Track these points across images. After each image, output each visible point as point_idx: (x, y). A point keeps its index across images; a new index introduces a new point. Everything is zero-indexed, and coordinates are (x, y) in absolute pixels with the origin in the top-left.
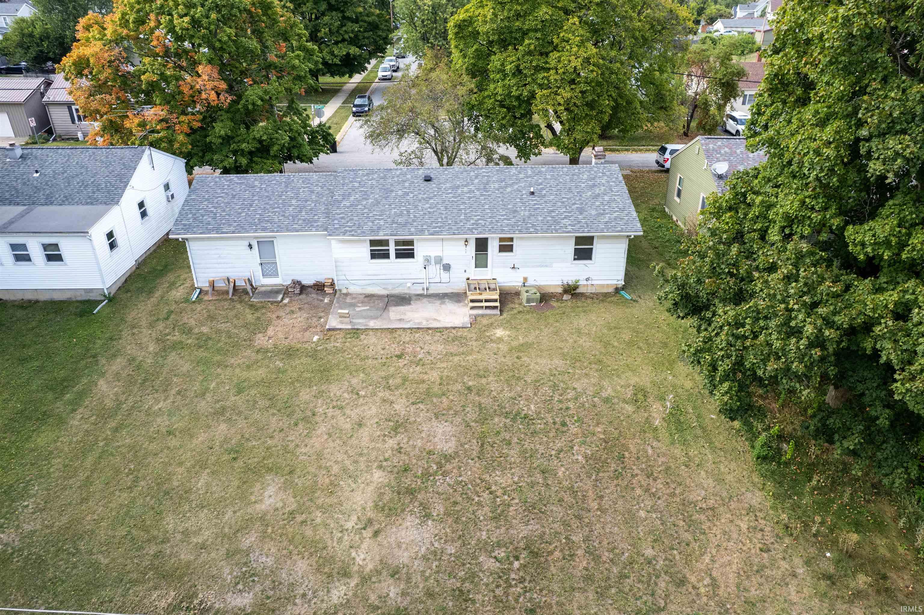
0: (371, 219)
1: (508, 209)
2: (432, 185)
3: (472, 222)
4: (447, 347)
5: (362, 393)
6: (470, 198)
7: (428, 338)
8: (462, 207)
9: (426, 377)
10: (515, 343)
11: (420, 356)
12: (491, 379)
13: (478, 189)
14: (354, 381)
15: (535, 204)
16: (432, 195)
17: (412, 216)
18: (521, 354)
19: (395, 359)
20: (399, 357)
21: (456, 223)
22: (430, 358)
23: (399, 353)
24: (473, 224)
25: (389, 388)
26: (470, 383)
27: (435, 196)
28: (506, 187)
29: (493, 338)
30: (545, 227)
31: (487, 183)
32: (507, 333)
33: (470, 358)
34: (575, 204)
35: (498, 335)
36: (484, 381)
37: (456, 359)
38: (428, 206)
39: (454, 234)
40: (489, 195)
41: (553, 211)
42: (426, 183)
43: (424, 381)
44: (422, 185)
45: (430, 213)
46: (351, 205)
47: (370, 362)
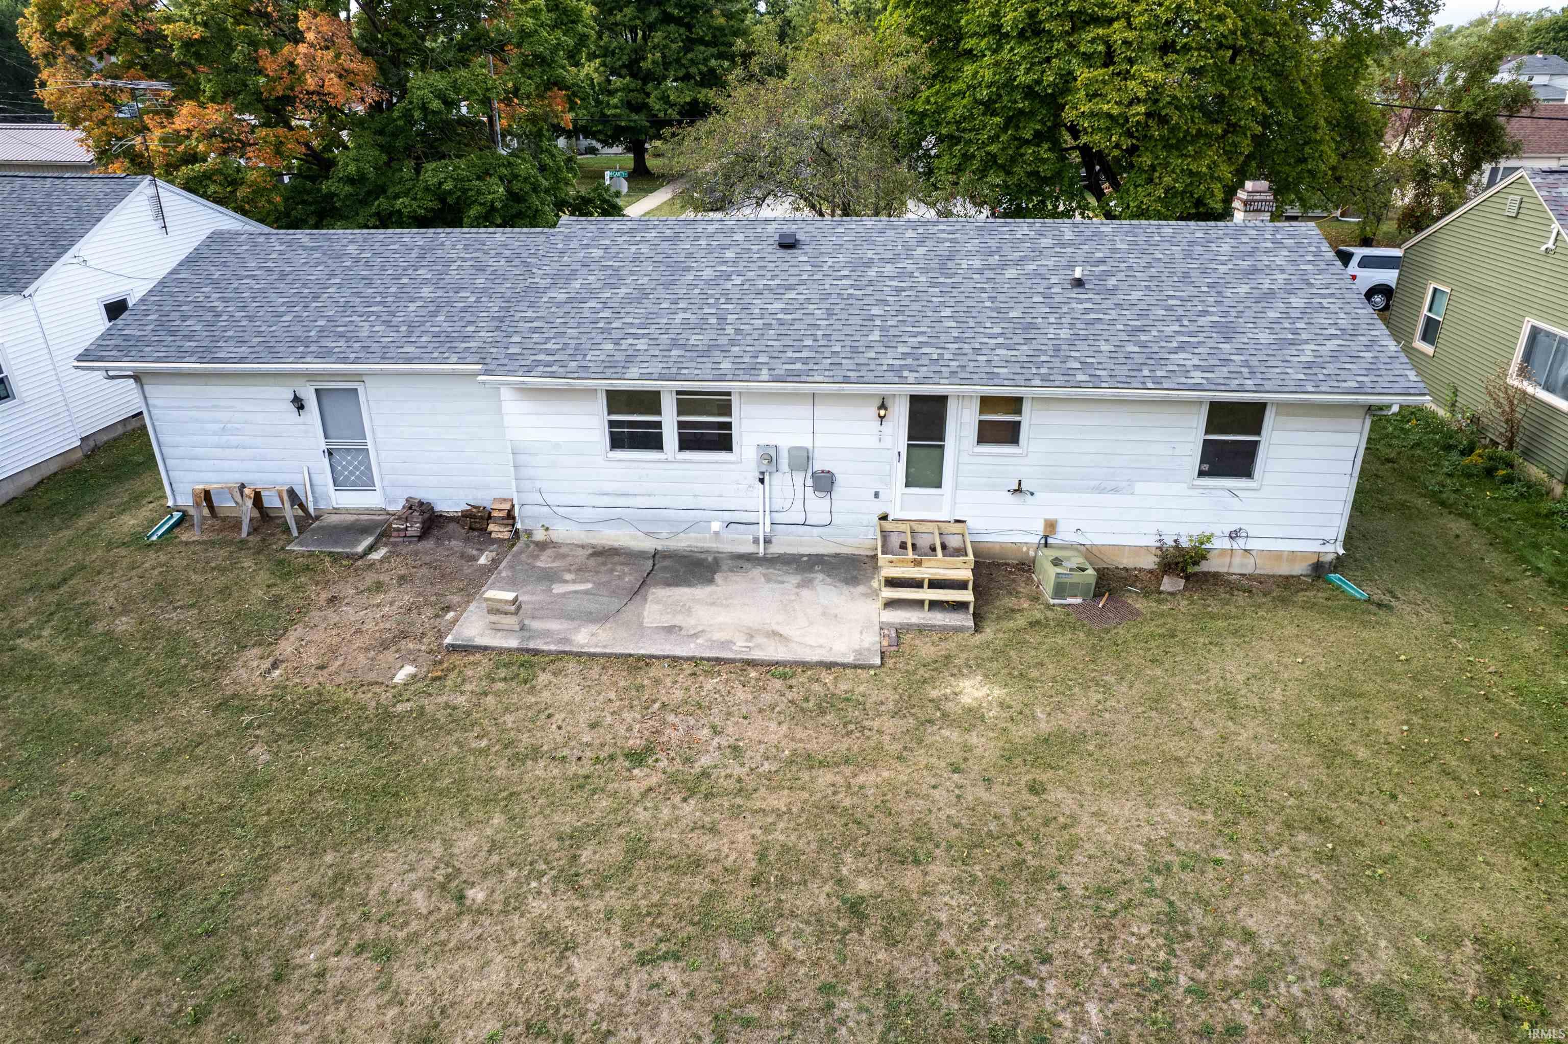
0: (616, 334)
1: (1010, 320)
2: (800, 257)
3: (902, 349)
4: (800, 733)
5: (477, 895)
6: (898, 290)
7: (741, 694)
8: (875, 311)
9: (710, 845)
10: (1022, 733)
11: (705, 761)
12: (938, 869)
13: (925, 271)
14: (467, 841)
15: (1088, 311)
16: (793, 280)
17: (730, 330)
18: (1045, 776)
19: (622, 763)
20: (637, 757)
21: (855, 350)
22: (737, 771)
23: (635, 743)
24: (905, 356)
25: (572, 881)
26: (863, 886)
27: (803, 282)
28: (1004, 266)
29: (950, 706)
30: (1122, 371)
31: (951, 257)
32: (998, 692)
33: (867, 778)
34: (1205, 313)
35: (966, 700)
36: (911, 878)
37: (825, 778)
38: (778, 305)
39: (846, 380)
40: (954, 286)
41: (1141, 330)
42: (782, 253)
43: (697, 864)
44: (770, 258)
45: (781, 323)
46: (569, 301)
47: (539, 770)
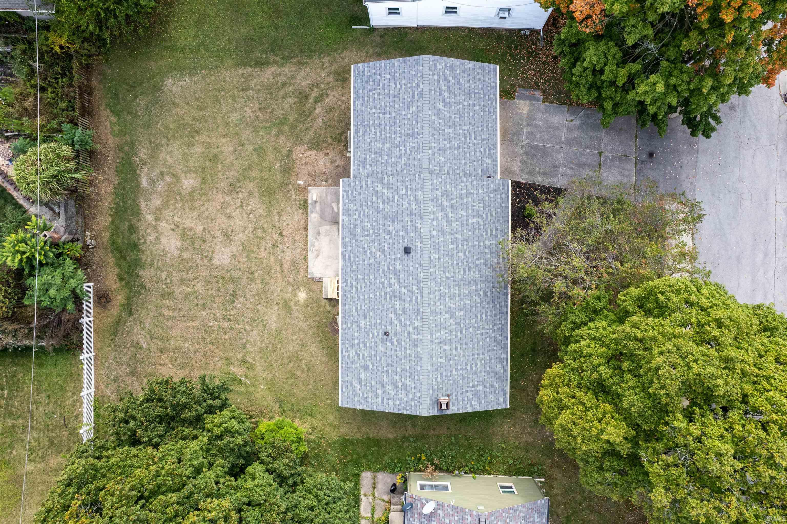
0: (360, 209)
1: (368, 312)
2: (400, 254)
3: (354, 284)
4: (288, 263)
6: (383, 284)
7: (298, 251)
8: (371, 277)
9: (262, 250)
10: (292, 304)
11: (281, 246)
12: (260, 286)
13: (393, 291)
15: (373, 334)
16: (386, 253)
17: (362, 239)
18: (281, 306)
19: (279, 232)
20: (281, 234)
21: (354, 271)
23: (284, 233)
24: (352, 284)
25: (255, 229)
26: (256, 274)
27: (386, 256)
28: (395, 314)
29: (298, 291)
31: (401, 299)
32: (302, 301)
33: (279, 275)
34: (373, 365)
35: (299, 294)
36: (258, 281)
37: (278, 268)
38: (374, 250)
39: (342, 269)
40: (385, 299)
41: (365, 345)
42: (402, 249)
43: (259, 248)
44: (400, 246)
45: (365, 252)
46: (376, 192)
47: (277, 218)
